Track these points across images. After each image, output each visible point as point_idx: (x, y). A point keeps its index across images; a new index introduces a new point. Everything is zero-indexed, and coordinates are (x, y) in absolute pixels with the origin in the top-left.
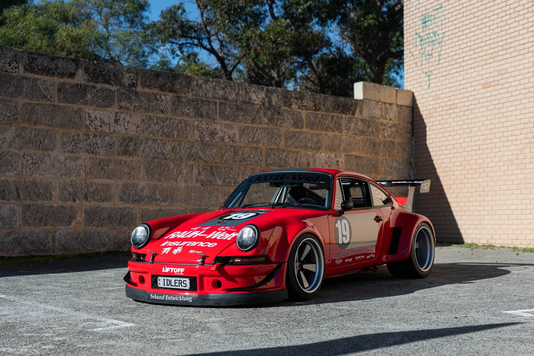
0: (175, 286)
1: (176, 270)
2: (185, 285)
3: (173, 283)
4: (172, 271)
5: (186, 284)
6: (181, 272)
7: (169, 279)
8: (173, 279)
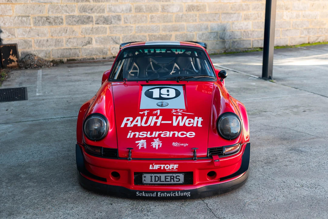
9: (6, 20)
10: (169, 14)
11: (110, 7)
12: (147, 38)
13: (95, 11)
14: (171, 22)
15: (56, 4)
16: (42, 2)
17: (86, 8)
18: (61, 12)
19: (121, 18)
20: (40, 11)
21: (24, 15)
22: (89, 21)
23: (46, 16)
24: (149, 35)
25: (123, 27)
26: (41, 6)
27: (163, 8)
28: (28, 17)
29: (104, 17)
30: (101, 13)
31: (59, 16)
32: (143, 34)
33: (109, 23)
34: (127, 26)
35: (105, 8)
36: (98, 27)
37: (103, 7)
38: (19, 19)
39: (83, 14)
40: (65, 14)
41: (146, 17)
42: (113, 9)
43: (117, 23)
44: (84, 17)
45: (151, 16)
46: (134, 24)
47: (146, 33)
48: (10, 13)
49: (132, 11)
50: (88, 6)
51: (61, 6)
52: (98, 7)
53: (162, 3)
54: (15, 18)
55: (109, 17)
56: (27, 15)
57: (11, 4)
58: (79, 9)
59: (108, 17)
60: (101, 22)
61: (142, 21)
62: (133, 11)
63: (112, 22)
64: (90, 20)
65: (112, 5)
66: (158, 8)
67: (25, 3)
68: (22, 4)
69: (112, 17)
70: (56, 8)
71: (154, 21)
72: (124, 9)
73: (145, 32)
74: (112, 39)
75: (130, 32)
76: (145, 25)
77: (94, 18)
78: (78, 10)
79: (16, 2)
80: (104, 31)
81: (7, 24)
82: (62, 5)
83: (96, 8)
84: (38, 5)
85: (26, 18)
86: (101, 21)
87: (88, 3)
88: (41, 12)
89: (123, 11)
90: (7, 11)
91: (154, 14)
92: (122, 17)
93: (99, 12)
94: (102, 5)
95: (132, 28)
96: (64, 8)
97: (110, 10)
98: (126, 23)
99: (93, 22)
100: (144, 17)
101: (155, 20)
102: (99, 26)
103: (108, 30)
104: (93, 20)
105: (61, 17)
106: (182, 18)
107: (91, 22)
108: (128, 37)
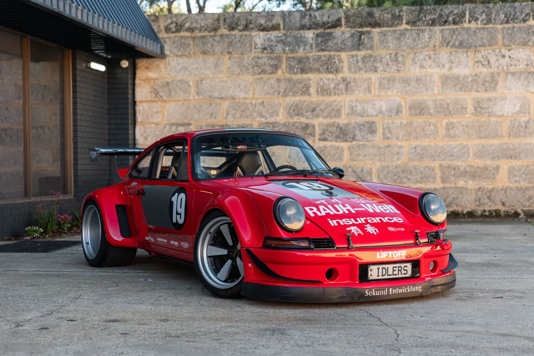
0: (393, 275)
1: (395, 254)
2: (405, 272)
3: (390, 272)
4: (390, 256)
5: (406, 270)
6: (403, 256)
7: (386, 266)
8: (391, 266)
9: (148, 131)
10: (493, 119)
11: (354, 104)
12: (435, 174)
13: (321, 113)
14: (497, 136)
15: (242, 101)
16: (216, 97)
17: (301, 108)
18: (250, 115)
19: (377, 128)
20: (212, 114)
21: (182, 121)
22: (305, 134)
23: (222, 125)
24: (441, 166)
25: (380, 148)
26: (213, 106)
27: (479, 105)
28: (187, 127)
29: (338, 126)
30: (332, 118)
31: (246, 123)
32: (426, 162)
33: (349, 137)
34: (389, 146)
35: (341, 107)
36: (325, 146)
37: (337, 105)
38: (171, 129)
39: (296, 119)
40: (258, 119)
41: (435, 126)
42: (359, 109)
43: (367, 139)
44: (297, 125)
45: (447, 124)
46: (406, 140)
47: (433, 161)
48: (157, 119)
49: (402, 112)
50: (306, 104)
51: (251, 103)
52: (327, 104)
53: (474, 95)
54: (165, 128)
55: (350, 127)
56: (188, 122)
57: (161, 101)
58: (288, 110)
59: (347, 125)
60: (331, 137)
61: (426, 134)
62: (404, 112)
63: (355, 135)
64: (309, 131)
65: (357, 101)
66: (464, 106)
67: (186, 100)
68: (179, 101)
69: (356, 126)
70: (243, 108)
71: (455, 135)
72: (384, 108)
73: (433, 159)
74: (354, 172)
75: (396, 157)
76: (432, 144)
77: (317, 128)
78: (285, 113)
79: (170, 99)
80: (337, 155)
81: (149, 138)
82: (254, 102)
83: (322, 107)
84: (209, 103)
85: (184, 127)
86: (331, 134)
87: (305, 98)
88: (213, 117)
89: (381, 112)
90: (151, 115)
91: (454, 120)
92: (378, 126)
93: (329, 115)
94: (335, 101)
95: (401, 150)
96: (257, 109)
97: (353, 112)
98: (388, 138)
99: (314, 136)
100: (430, 125)
101: (457, 133)
102: (328, 144)
103: (346, 152)
104: (314, 132)
105: (250, 125)
106: (526, 127)
107: (310, 136)
108: (390, 168)
